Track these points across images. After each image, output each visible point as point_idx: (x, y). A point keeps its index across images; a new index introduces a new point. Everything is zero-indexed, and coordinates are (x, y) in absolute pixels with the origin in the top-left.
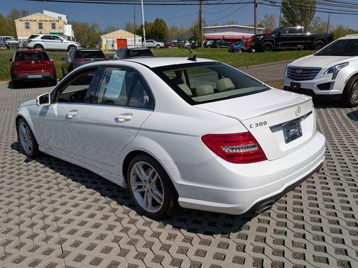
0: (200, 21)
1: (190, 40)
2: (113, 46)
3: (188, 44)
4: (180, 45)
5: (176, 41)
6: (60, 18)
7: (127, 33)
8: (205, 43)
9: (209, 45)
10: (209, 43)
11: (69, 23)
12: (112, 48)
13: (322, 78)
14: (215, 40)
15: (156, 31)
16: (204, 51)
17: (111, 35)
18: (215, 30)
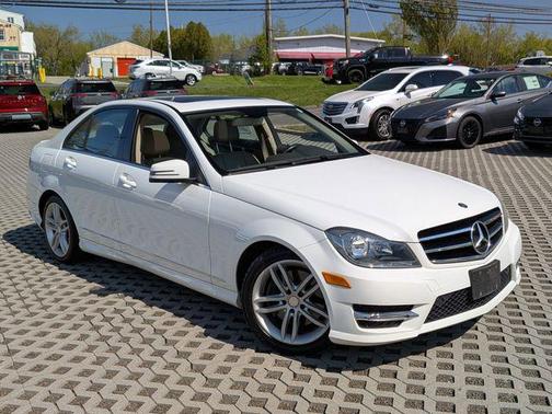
0: (267, 30)
1: (251, 62)
2: (112, 71)
3: (246, 67)
4: (233, 70)
5: (226, 62)
6: (11, 20)
7: (137, 47)
8: (277, 67)
9: (284, 70)
10: (283, 66)
11: (27, 29)
12: (111, 75)
13: (349, 113)
14: (294, 61)
15: (190, 46)
16: (274, 80)
17: (107, 50)
18: (297, 43)
